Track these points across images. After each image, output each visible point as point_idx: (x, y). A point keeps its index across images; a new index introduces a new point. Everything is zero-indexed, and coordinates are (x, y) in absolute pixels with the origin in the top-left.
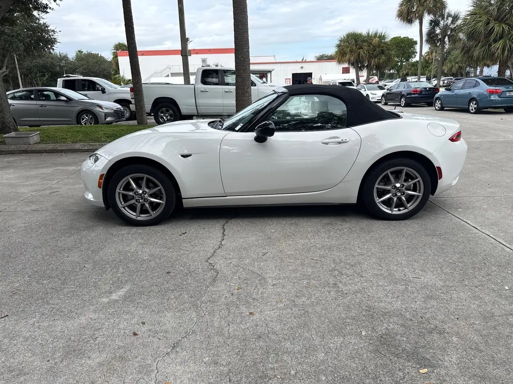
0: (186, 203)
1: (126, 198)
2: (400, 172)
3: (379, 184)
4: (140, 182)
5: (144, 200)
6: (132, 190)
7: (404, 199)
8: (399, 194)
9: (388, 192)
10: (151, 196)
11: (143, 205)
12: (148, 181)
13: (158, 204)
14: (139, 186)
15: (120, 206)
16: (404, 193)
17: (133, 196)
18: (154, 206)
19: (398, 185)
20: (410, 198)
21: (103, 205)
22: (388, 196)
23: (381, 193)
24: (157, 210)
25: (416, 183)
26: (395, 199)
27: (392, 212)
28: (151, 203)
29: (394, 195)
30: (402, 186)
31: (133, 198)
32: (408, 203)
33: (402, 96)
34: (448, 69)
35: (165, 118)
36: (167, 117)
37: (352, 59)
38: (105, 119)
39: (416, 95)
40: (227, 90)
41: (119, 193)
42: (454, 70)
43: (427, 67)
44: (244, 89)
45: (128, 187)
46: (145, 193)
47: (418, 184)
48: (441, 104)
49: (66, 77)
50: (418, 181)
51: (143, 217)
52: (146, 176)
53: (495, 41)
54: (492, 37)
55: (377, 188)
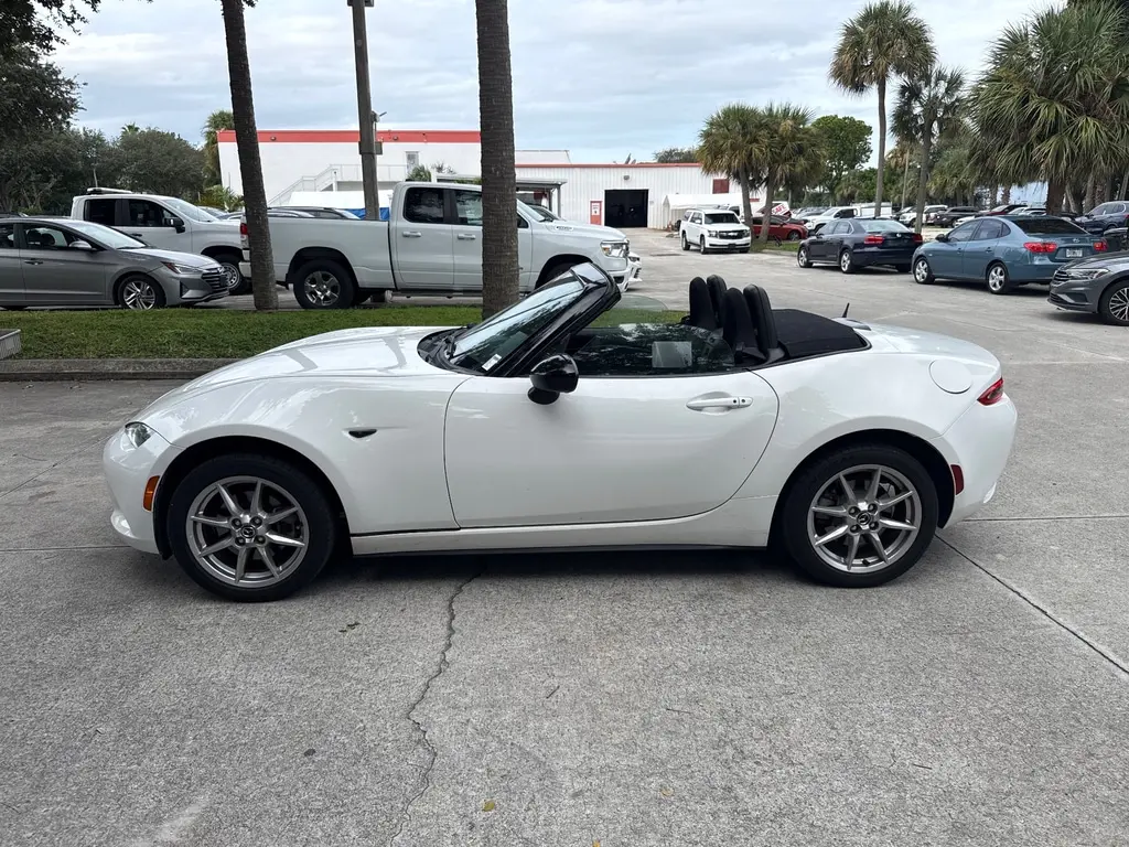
0: (360, 546)
1: (212, 535)
2: (869, 475)
3: (819, 503)
4: (248, 493)
5: (256, 539)
6: (226, 513)
7: (878, 539)
8: (865, 527)
9: (840, 521)
10: (274, 528)
11: (252, 551)
12: (266, 491)
13: (290, 549)
14: (245, 505)
15: (196, 552)
16: (877, 524)
17: (230, 530)
18: (281, 553)
19: (863, 506)
20: (889, 536)
21: (153, 548)
22: (841, 531)
23: (824, 524)
24: (287, 564)
25: (903, 502)
26: (857, 538)
27: (849, 568)
28: (274, 546)
29: (855, 528)
30: (872, 507)
31: (228, 534)
32: (885, 547)
33: (844, 249)
34: (937, 189)
35: (319, 293)
36: (323, 292)
37: (735, 164)
38: (181, 295)
39: (874, 249)
40: (462, 235)
41: (195, 523)
42: (950, 191)
43: (894, 182)
44: (502, 241)
45: (216, 507)
46: (257, 521)
47: (908, 504)
48: (928, 270)
49: (94, 192)
50: (910, 498)
51: (253, 580)
52: (260, 482)
53: (1041, 138)
54: (1035, 131)
55: (815, 513)
